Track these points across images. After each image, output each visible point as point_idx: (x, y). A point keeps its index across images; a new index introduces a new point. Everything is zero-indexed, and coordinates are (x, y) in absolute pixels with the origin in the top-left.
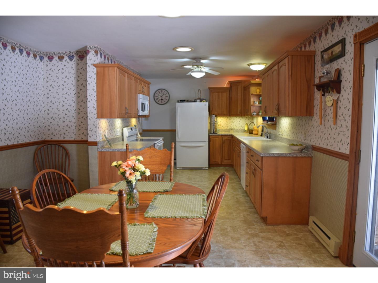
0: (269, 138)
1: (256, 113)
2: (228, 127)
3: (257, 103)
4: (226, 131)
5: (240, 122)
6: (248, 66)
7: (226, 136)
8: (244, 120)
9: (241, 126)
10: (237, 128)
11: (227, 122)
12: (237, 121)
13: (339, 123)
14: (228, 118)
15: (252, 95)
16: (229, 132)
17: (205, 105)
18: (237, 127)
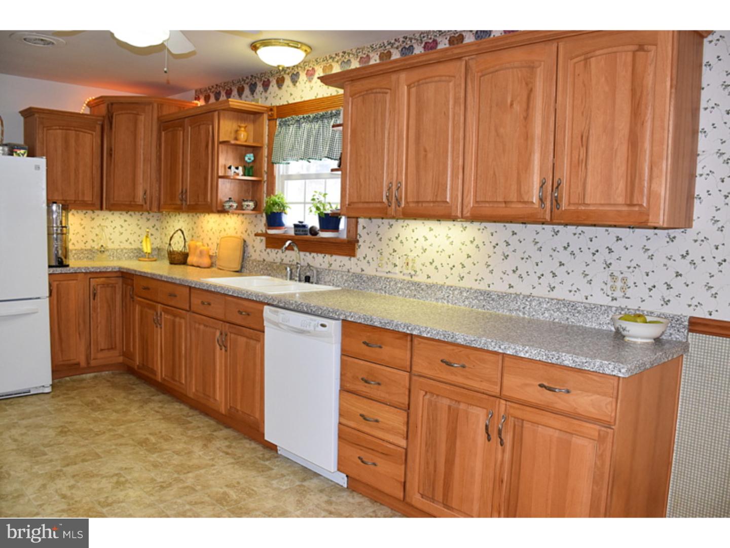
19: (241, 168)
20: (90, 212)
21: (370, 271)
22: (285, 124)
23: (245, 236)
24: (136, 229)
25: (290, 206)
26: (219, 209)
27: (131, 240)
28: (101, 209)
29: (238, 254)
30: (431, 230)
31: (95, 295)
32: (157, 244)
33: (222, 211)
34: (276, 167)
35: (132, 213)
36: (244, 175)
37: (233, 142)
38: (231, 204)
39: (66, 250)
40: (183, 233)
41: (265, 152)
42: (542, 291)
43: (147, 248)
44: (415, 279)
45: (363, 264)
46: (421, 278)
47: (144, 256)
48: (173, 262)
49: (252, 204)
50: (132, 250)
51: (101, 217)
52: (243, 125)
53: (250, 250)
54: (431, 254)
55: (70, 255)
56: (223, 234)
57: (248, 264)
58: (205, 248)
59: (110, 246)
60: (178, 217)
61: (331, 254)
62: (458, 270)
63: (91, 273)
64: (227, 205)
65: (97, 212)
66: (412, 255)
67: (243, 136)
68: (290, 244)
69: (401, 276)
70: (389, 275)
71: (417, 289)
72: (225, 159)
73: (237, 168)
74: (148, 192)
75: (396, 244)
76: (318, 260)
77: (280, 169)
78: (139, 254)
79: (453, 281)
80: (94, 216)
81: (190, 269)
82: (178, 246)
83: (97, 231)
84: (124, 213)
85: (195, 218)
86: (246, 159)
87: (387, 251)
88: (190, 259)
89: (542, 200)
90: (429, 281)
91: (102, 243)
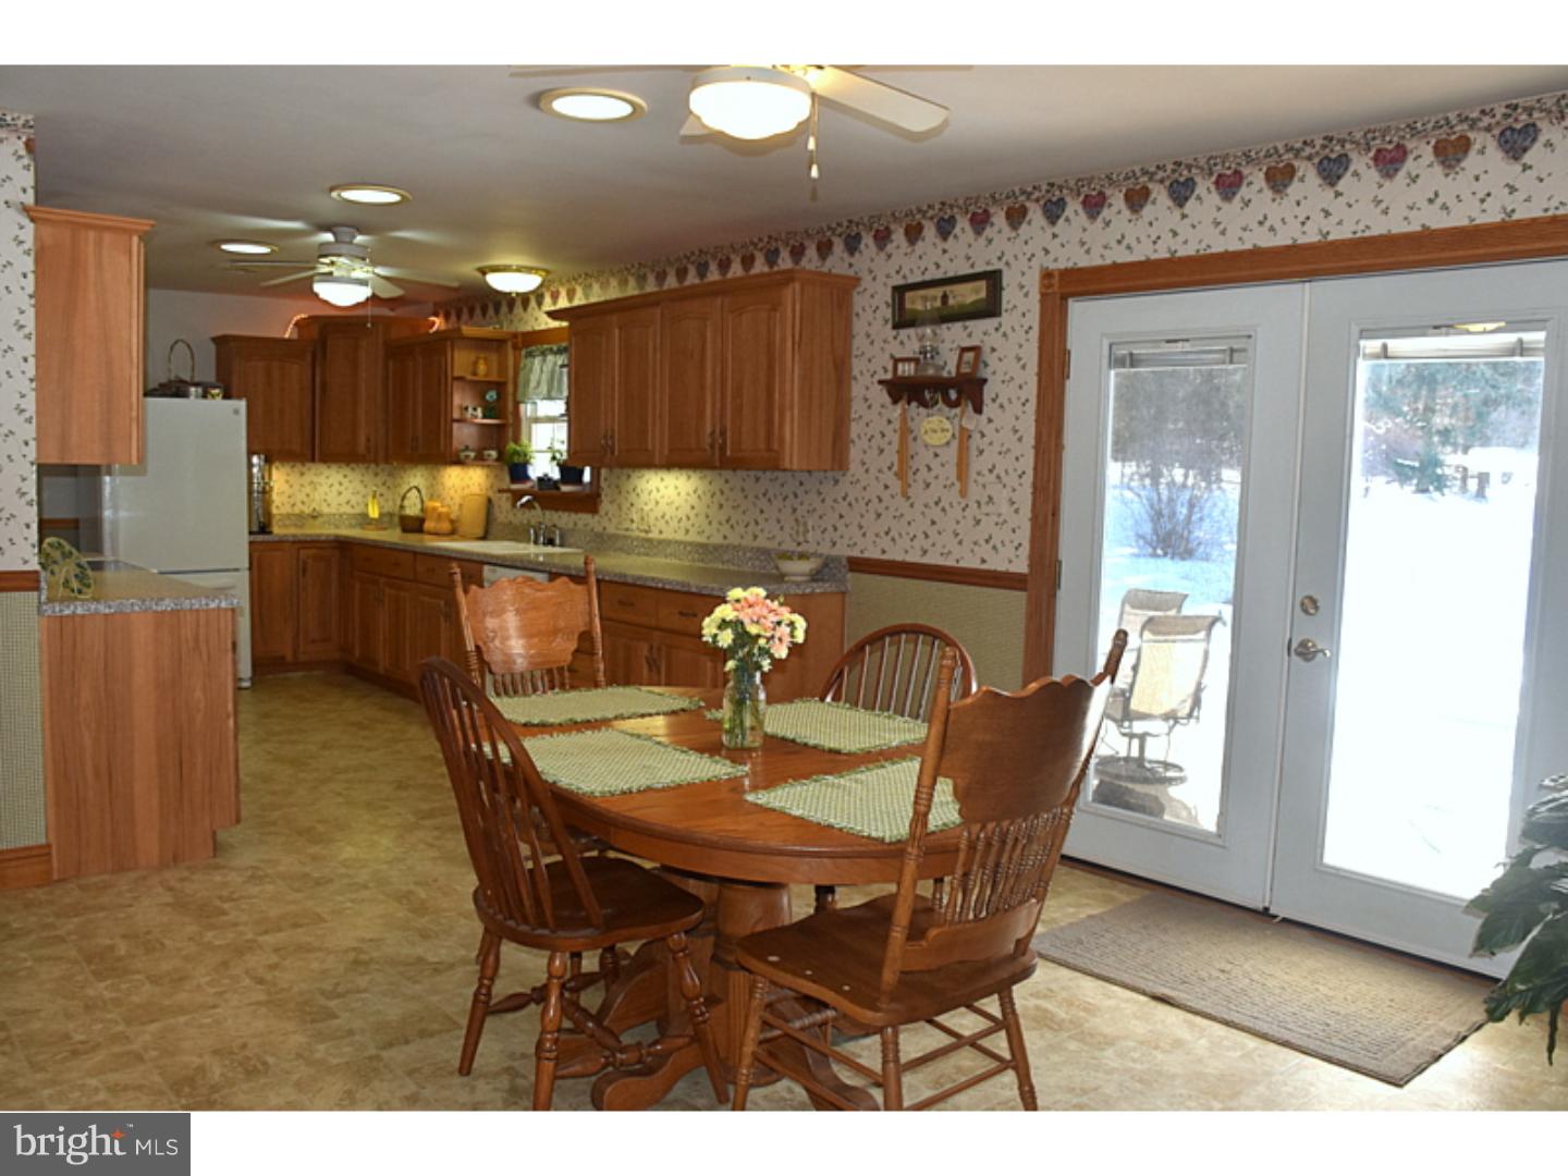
0: (561, 545)
1: (473, 450)
2: (293, 505)
3: (479, 412)
4: (287, 522)
5: (341, 484)
6: (479, 275)
7: (312, 541)
8: (359, 477)
9: (348, 503)
10: (333, 510)
11: (291, 486)
12: (330, 481)
13: (975, 492)
14: (293, 467)
15: (456, 384)
16: (302, 526)
17: (236, 412)
18: (329, 505)
19: (479, 410)
20: (299, 466)
21: (611, 530)
22: (530, 355)
23: (490, 494)
24: (360, 487)
25: (536, 455)
26: (454, 459)
27: (353, 502)
28: (313, 460)
29: (482, 516)
30: (662, 480)
31: (304, 571)
32: (389, 507)
33: (458, 462)
34: (522, 407)
35: (353, 465)
36: (484, 417)
37: (469, 377)
38: (467, 453)
39: (268, 514)
40: (419, 491)
41: (510, 388)
42: (748, 542)
43: (374, 513)
44: (650, 535)
45: (605, 522)
46: (654, 535)
47: (370, 524)
48: (405, 530)
49: (494, 454)
50: (355, 516)
51: (313, 471)
52: (482, 355)
53: (496, 510)
54: (663, 507)
55: (274, 522)
56: (466, 492)
57: (494, 529)
58: (444, 510)
59: (326, 510)
60: (415, 471)
61: (577, 511)
62: (684, 523)
63: (300, 542)
64: (462, 455)
65: (309, 465)
66: (646, 508)
67: (482, 368)
68: (528, 501)
69: (637, 533)
70: (628, 533)
71: (651, 546)
72: (460, 399)
73: (475, 409)
74: (372, 439)
75: (633, 497)
76: (564, 519)
77: (527, 410)
78: (364, 520)
79: (680, 536)
80: (304, 470)
81: (427, 537)
82: (412, 509)
83: (308, 489)
84: (343, 465)
85: (435, 473)
86: (488, 397)
87: (626, 505)
88: (428, 525)
89: (712, 446)
90: (662, 537)
91: (314, 505)
